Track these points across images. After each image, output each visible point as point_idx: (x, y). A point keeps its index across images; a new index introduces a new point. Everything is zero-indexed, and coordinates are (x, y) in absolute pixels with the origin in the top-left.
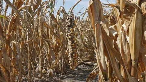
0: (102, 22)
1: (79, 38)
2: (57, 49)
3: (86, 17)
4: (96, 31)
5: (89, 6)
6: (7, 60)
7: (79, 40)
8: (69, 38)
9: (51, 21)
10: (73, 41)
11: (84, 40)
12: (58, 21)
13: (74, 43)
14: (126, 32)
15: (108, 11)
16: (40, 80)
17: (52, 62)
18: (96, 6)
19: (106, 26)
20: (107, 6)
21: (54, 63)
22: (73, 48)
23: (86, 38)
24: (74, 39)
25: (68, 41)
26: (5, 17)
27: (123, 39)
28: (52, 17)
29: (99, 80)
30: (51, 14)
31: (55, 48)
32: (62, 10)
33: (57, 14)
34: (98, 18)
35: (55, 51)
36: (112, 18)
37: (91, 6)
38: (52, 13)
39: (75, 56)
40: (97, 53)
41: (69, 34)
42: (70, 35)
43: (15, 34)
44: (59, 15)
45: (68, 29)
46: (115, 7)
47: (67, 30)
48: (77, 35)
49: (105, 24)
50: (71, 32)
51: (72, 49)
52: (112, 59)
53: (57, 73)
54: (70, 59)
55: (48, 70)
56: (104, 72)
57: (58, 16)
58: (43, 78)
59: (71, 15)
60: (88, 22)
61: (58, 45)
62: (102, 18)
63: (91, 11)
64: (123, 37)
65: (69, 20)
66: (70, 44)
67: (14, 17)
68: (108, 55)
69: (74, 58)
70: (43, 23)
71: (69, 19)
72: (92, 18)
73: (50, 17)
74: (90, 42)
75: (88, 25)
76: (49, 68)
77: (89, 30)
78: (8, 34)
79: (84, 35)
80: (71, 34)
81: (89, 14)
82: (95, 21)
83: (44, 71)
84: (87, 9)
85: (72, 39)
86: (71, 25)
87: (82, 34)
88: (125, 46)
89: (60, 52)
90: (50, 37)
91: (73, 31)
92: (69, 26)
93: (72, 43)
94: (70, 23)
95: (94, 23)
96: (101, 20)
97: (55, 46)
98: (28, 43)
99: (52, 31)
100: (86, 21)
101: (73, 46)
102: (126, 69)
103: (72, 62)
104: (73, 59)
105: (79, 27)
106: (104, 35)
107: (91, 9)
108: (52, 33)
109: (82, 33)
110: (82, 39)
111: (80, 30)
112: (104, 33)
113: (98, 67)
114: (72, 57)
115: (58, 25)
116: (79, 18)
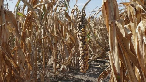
0: (118, 21)
1: (92, 35)
2: (71, 46)
3: (100, 16)
4: (110, 31)
5: (103, 3)
6: (21, 56)
7: (92, 38)
8: (80, 39)
9: (65, 19)
10: (84, 42)
11: (97, 37)
12: (72, 19)
13: (86, 45)
14: (143, 32)
15: (122, 10)
16: (53, 75)
17: (65, 58)
18: (111, 4)
19: (121, 26)
20: (121, 4)
21: (67, 59)
22: (84, 49)
23: (99, 36)
24: (85, 40)
25: (79, 42)
26: (23, 15)
27: (140, 40)
28: (67, 15)
29: (111, 79)
30: (65, 12)
31: (69, 45)
32: (77, 8)
33: (72, 13)
34: (113, 17)
35: (68, 48)
36: (126, 17)
37: (105, 3)
38: (67, 12)
39: (86, 59)
40: (111, 55)
41: (80, 34)
42: (81, 36)
43: (30, 31)
44: (74, 14)
45: (79, 28)
46: (131, 5)
47: (78, 30)
48: (90, 33)
49: (120, 23)
50: (82, 33)
51: (83, 51)
52: (127, 62)
53: (70, 68)
54: (81, 62)
55: (62, 66)
56: (118, 76)
57: (72, 14)
58: (56, 73)
59: (83, 13)
60: (101, 20)
61: (71, 42)
62: (118, 17)
63: (105, 9)
64: (140, 38)
65: (81, 19)
66: (81, 45)
67: (29, 15)
68: (123, 57)
69: (85, 60)
70: (58, 21)
71: (80, 17)
72: (106, 17)
73: (65, 15)
74: (103, 40)
75: (101, 23)
76: (63, 64)
77: (101, 28)
78: (23, 31)
79: (97, 33)
80: (82, 34)
81: (103, 12)
82: (110, 20)
83: (58, 67)
84: (100, 8)
85: (83, 40)
86: (83, 24)
87: (95, 32)
88: (142, 48)
89: (73, 49)
90: (64, 34)
91: (84, 31)
92: (80, 26)
93: (83, 45)
94: (81, 22)
95: (108, 22)
96: (116, 19)
97: (69, 43)
98: (43, 40)
99: (66, 29)
100: (99, 19)
101: (84, 48)
102: (143, 73)
103: (83, 65)
104: (84, 62)
105: (92, 25)
106: (118, 36)
107: (105, 7)
108: (66, 31)
109: (95, 30)
110: (95, 36)
111: (93, 28)
112: (119, 34)
113: (111, 66)
114: (83, 60)
115: (72, 23)
116: (92, 17)
